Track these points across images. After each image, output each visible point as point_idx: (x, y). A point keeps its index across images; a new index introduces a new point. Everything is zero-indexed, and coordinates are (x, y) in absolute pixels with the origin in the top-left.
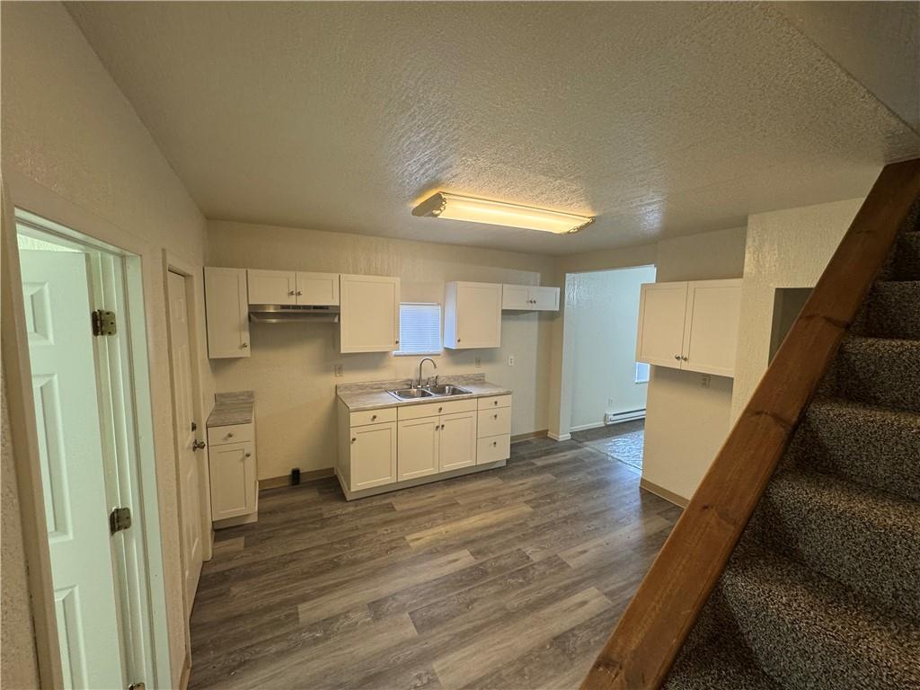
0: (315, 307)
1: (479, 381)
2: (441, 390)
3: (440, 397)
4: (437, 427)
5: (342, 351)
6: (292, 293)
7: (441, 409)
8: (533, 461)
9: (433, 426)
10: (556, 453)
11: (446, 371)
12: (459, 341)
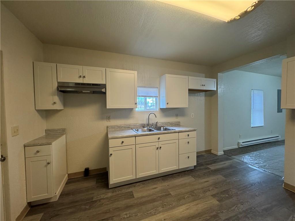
0: (93, 85)
1: (178, 125)
2: (159, 129)
3: (158, 132)
4: (157, 148)
5: (108, 107)
6: (80, 77)
7: (159, 138)
8: (208, 166)
9: (155, 148)
10: (218, 162)
11: (161, 120)
12: (168, 104)
